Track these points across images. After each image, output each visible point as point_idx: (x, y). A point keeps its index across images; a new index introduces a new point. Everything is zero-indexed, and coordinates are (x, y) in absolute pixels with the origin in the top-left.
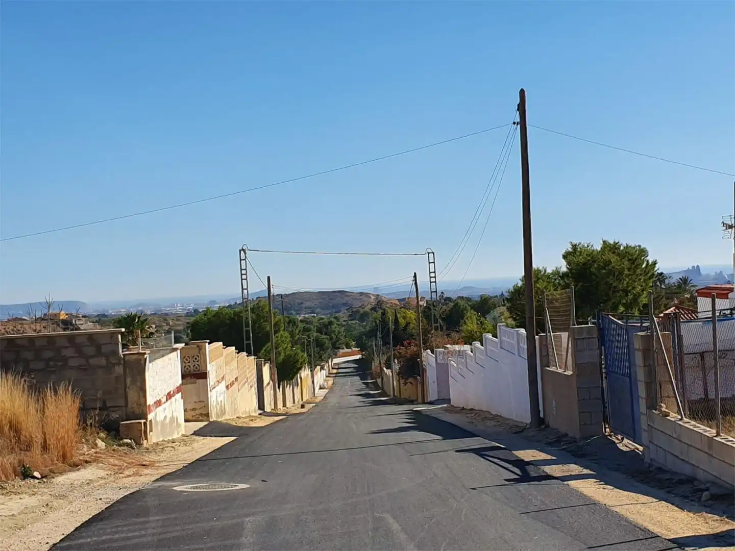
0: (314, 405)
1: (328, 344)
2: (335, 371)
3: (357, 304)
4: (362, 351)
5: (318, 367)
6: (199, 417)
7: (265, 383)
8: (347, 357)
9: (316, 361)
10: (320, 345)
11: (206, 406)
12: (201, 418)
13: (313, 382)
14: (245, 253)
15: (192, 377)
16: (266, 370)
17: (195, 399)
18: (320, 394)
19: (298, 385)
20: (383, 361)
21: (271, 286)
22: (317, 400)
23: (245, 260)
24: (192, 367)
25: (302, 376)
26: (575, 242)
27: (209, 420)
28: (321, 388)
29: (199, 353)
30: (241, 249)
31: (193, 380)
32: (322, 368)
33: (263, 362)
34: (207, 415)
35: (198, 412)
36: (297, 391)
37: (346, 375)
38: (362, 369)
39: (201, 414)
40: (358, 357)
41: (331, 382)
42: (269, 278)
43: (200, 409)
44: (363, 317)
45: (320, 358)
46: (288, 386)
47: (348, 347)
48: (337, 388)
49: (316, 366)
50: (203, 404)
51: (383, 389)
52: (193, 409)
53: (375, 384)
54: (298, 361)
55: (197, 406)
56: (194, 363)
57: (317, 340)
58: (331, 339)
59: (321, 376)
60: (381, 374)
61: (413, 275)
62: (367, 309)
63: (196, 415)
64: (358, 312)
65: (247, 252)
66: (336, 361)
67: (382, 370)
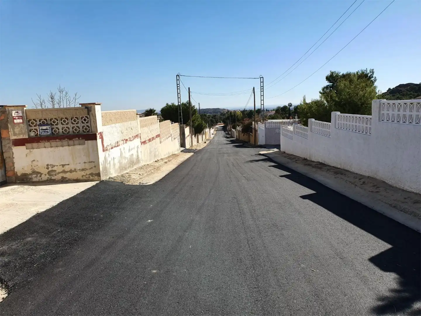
0: (210, 141)
1: (215, 121)
2: (216, 129)
3: (222, 112)
4: (224, 123)
5: (212, 128)
6: (90, 177)
7: (186, 136)
8: (220, 125)
9: (211, 126)
10: (212, 121)
11: (97, 166)
12: (91, 178)
13: (210, 133)
14: (179, 77)
15: (80, 138)
16: (187, 130)
17: (85, 159)
18: (212, 136)
19: (204, 134)
20: (231, 127)
21: (190, 92)
22: (211, 139)
23: (179, 80)
24: (81, 128)
25: (206, 131)
26: (333, 71)
27: (99, 180)
28: (212, 134)
29: (88, 114)
30: (177, 75)
31: (82, 141)
32: (213, 128)
33: (185, 126)
34: (99, 175)
35: (88, 172)
36: (204, 136)
37: (220, 130)
38: (224, 129)
39: (92, 174)
40: (223, 125)
41: (215, 133)
42: (189, 88)
43: (90, 169)
44: (224, 115)
45: (212, 125)
46: (200, 135)
47: (220, 122)
48: (217, 134)
49: (211, 128)
50: (93, 165)
51: (231, 135)
52: (83, 170)
53: (228, 133)
54: (203, 126)
55: (87, 166)
56: (83, 125)
57: (211, 120)
58: (216, 120)
59: (212, 131)
60: (231, 130)
61: (253, 88)
62: (225, 112)
63: (87, 174)
64: (223, 113)
65: (180, 76)
66: (217, 126)
67: (231, 129)
